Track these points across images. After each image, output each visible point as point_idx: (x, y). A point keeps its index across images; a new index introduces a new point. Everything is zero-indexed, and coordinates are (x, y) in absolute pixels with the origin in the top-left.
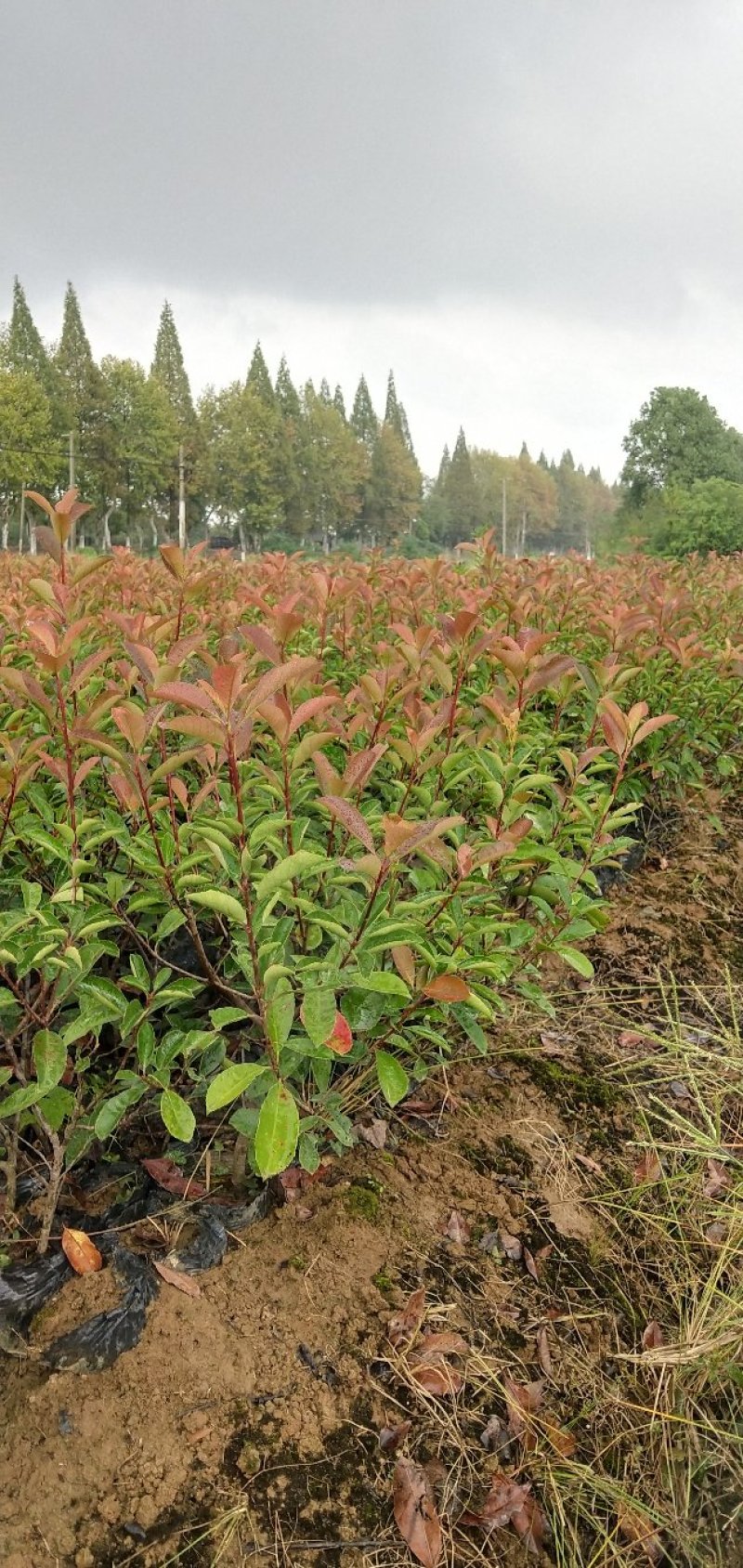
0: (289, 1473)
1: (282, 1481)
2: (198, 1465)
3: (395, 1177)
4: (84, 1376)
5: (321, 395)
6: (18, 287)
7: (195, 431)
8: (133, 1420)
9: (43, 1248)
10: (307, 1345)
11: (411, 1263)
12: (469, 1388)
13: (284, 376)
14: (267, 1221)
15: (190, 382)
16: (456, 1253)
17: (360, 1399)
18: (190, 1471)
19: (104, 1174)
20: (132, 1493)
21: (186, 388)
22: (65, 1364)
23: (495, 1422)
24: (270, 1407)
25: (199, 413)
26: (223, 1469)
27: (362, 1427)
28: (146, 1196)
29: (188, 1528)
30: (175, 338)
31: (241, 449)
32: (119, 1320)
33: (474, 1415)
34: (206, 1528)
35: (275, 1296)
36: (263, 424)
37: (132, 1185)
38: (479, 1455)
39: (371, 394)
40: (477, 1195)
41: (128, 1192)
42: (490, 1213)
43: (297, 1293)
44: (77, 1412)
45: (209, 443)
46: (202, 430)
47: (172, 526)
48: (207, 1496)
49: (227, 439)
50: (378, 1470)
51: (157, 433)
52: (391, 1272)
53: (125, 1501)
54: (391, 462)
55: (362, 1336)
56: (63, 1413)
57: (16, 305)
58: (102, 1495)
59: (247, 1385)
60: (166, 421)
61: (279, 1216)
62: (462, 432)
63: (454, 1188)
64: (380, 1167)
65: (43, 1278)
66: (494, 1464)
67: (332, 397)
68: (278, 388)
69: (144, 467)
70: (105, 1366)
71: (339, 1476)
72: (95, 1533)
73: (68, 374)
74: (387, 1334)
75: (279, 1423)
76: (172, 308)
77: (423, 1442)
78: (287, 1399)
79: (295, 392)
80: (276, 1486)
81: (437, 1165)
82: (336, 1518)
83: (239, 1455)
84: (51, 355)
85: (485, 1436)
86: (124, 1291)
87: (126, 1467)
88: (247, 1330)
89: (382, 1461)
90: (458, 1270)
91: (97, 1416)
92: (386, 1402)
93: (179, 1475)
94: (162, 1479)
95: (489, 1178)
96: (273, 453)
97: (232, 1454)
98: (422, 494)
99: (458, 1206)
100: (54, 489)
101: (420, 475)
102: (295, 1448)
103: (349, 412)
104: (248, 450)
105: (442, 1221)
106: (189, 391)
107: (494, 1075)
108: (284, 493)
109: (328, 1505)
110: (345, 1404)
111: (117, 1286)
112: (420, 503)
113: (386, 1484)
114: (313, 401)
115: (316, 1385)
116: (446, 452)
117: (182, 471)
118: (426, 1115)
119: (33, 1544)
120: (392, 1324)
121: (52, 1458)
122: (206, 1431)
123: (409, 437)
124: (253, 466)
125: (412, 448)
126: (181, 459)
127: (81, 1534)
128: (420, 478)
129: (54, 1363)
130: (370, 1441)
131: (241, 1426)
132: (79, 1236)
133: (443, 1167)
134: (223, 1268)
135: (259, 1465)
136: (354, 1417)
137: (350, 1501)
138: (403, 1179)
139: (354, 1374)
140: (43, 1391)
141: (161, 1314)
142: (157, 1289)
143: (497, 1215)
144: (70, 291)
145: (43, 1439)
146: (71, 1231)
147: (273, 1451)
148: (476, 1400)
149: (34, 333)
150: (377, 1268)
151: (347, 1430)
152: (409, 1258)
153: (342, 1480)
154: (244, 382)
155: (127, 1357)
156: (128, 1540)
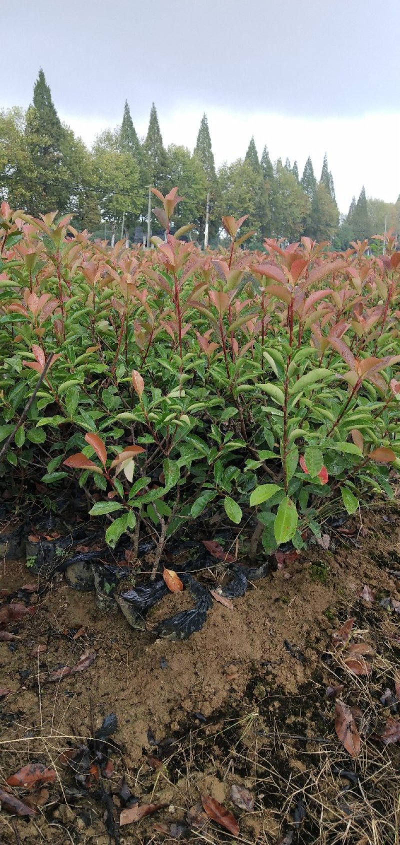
0: (280, 700)
1: (277, 704)
2: (232, 690)
3: (334, 564)
4: (174, 642)
5: (286, 166)
6: (126, 106)
7: (216, 186)
8: (199, 665)
9: (153, 577)
10: (289, 641)
11: (343, 607)
12: (375, 673)
13: (266, 155)
14: (267, 578)
15: (215, 159)
16: (367, 606)
17: (316, 670)
18: (229, 693)
19: (182, 546)
20: (199, 700)
21: (212, 162)
22: (165, 634)
23: (388, 692)
24: (270, 668)
25: (218, 176)
26: (246, 694)
27: (318, 684)
28: (205, 558)
29: (228, 719)
30: (208, 133)
31: (240, 196)
32: (194, 615)
33: (377, 687)
34: (237, 721)
35: (272, 615)
36: (253, 182)
37: (196, 553)
38: (379, 707)
39: (313, 166)
40: (378, 578)
41: (195, 556)
42: (386, 588)
43: (283, 614)
44: (170, 658)
45: (223, 192)
46: (219, 185)
47: (201, 238)
48: (237, 705)
49: (233, 190)
50: (326, 707)
51: (195, 187)
52: (333, 611)
53: (195, 703)
54: (322, 205)
55: (318, 640)
56: (163, 658)
57: (124, 116)
58: (183, 698)
59: (258, 655)
60: (201, 180)
61: (274, 575)
62: (364, 189)
63: (365, 573)
64: (326, 558)
65: (154, 592)
66: (387, 713)
67: (292, 167)
68: (262, 163)
69: (188, 204)
70: (184, 639)
71: (306, 706)
72: (180, 715)
73: (150, 153)
74: (331, 641)
75: (275, 676)
76: (207, 117)
77: (349, 697)
78: (279, 665)
79: (271, 165)
80: (274, 706)
81: (357, 561)
82: (305, 726)
83: (254, 688)
84: (142, 143)
85: (383, 698)
86: (196, 601)
87: (196, 687)
88: (257, 630)
89: (328, 702)
90: (368, 615)
91: (180, 662)
92: (330, 674)
93: (223, 694)
94: (214, 695)
95: (385, 571)
96: (257, 199)
97: (250, 688)
98: (339, 223)
99: (368, 583)
100: (139, 216)
101: (339, 212)
102: (283, 688)
103: (301, 176)
104: (243, 197)
105: (359, 589)
106: (213, 163)
107: (386, 520)
108: (261, 221)
109: (300, 719)
110: (309, 672)
111: (192, 599)
112: (338, 228)
113: (331, 714)
114: (280, 169)
115: (293, 660)
116: (354, 200)
117: (208, 207)
118: (351, 536)
119: (149, 717)
120: (335, 635)
121: (157, 679)
122: (236, 676)
123: (333, 191)
124: (245, 206)
125: (335, 197)
126: (208, 200)
127: (172, 716)
128: (338, 214)
129: (160, 633)
130: (322, 692)
131: (255, 675)
132: (172, 573)
133: (360, 563)
134: (245, 598)
135: (265, 694)
136: (313, 678)
137: (312, 719)
138: (337, 565)
139: (313, 658)
140: (153, 646)
141: (214, 616)
142: (212, 603)
143: (389, 590)
144: (154, 107)
145: (152, 670)
146: (168, 570)
147: (272, 689)
148: (378, 680)
149: (133, 131)
150: (325, 608)
151: (310, 684)
152: (342, 604)
153: (307, 708)
154: (243, 158)
155: (197, 635)
156: (197, 721)
